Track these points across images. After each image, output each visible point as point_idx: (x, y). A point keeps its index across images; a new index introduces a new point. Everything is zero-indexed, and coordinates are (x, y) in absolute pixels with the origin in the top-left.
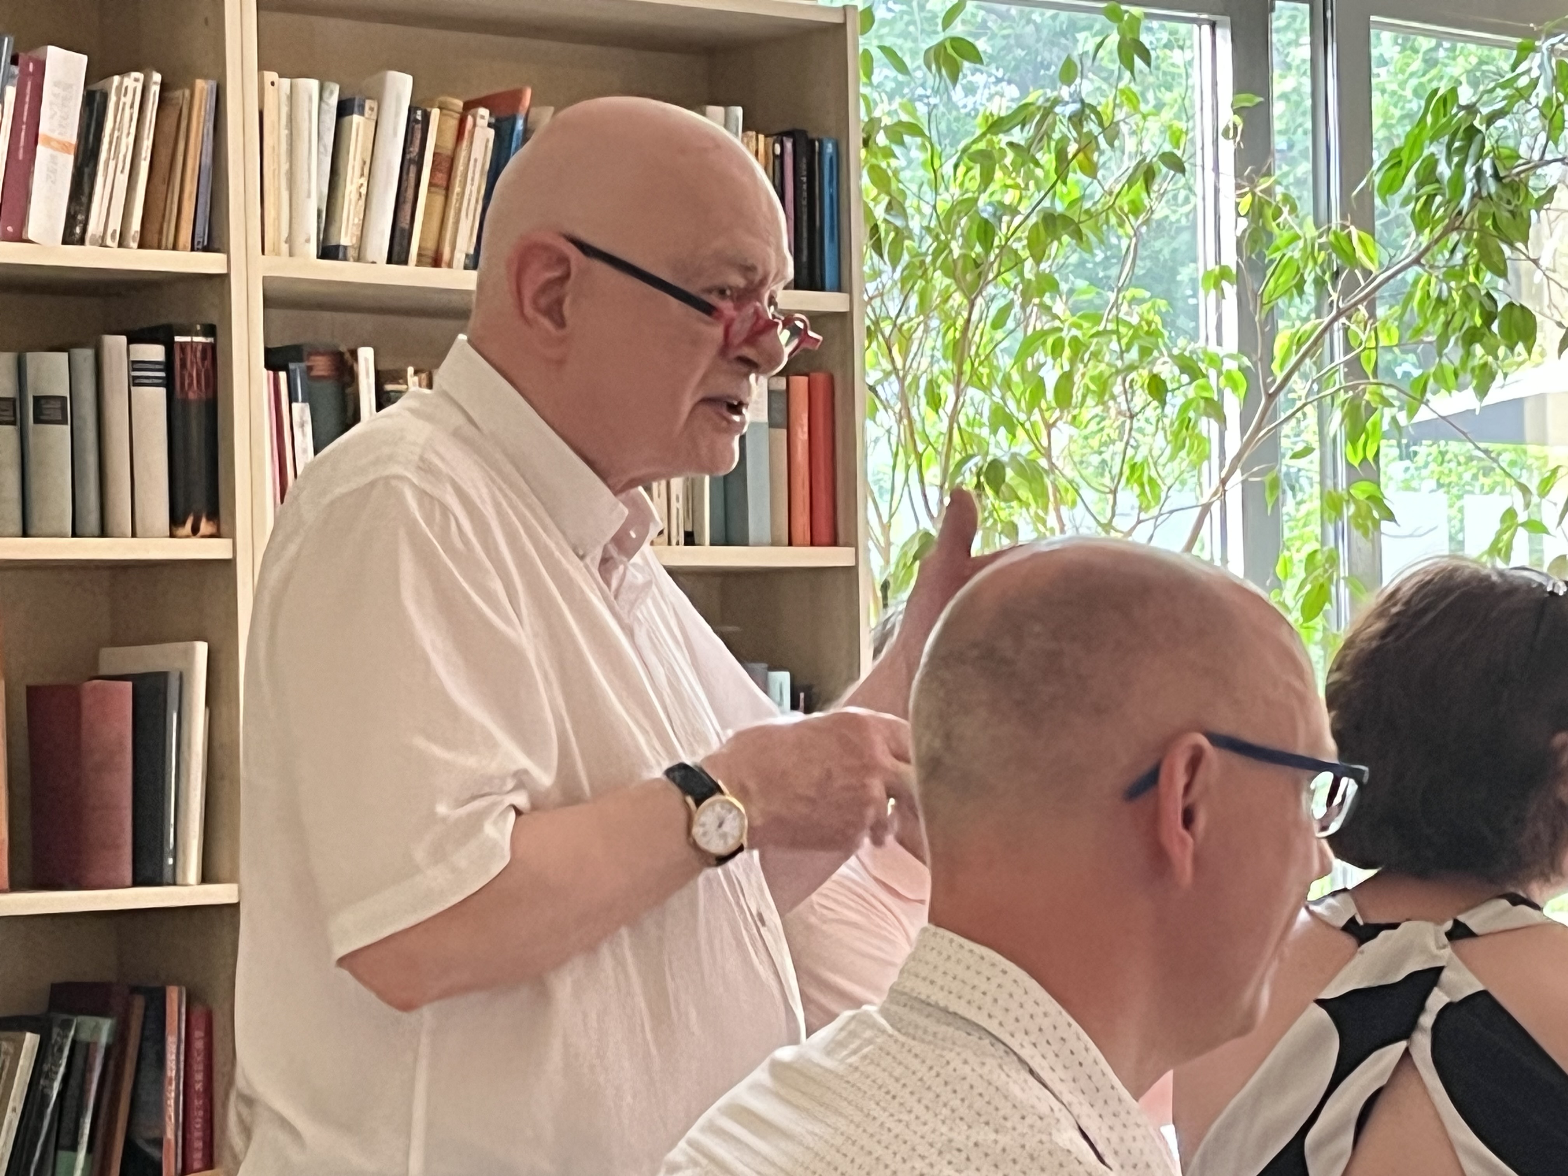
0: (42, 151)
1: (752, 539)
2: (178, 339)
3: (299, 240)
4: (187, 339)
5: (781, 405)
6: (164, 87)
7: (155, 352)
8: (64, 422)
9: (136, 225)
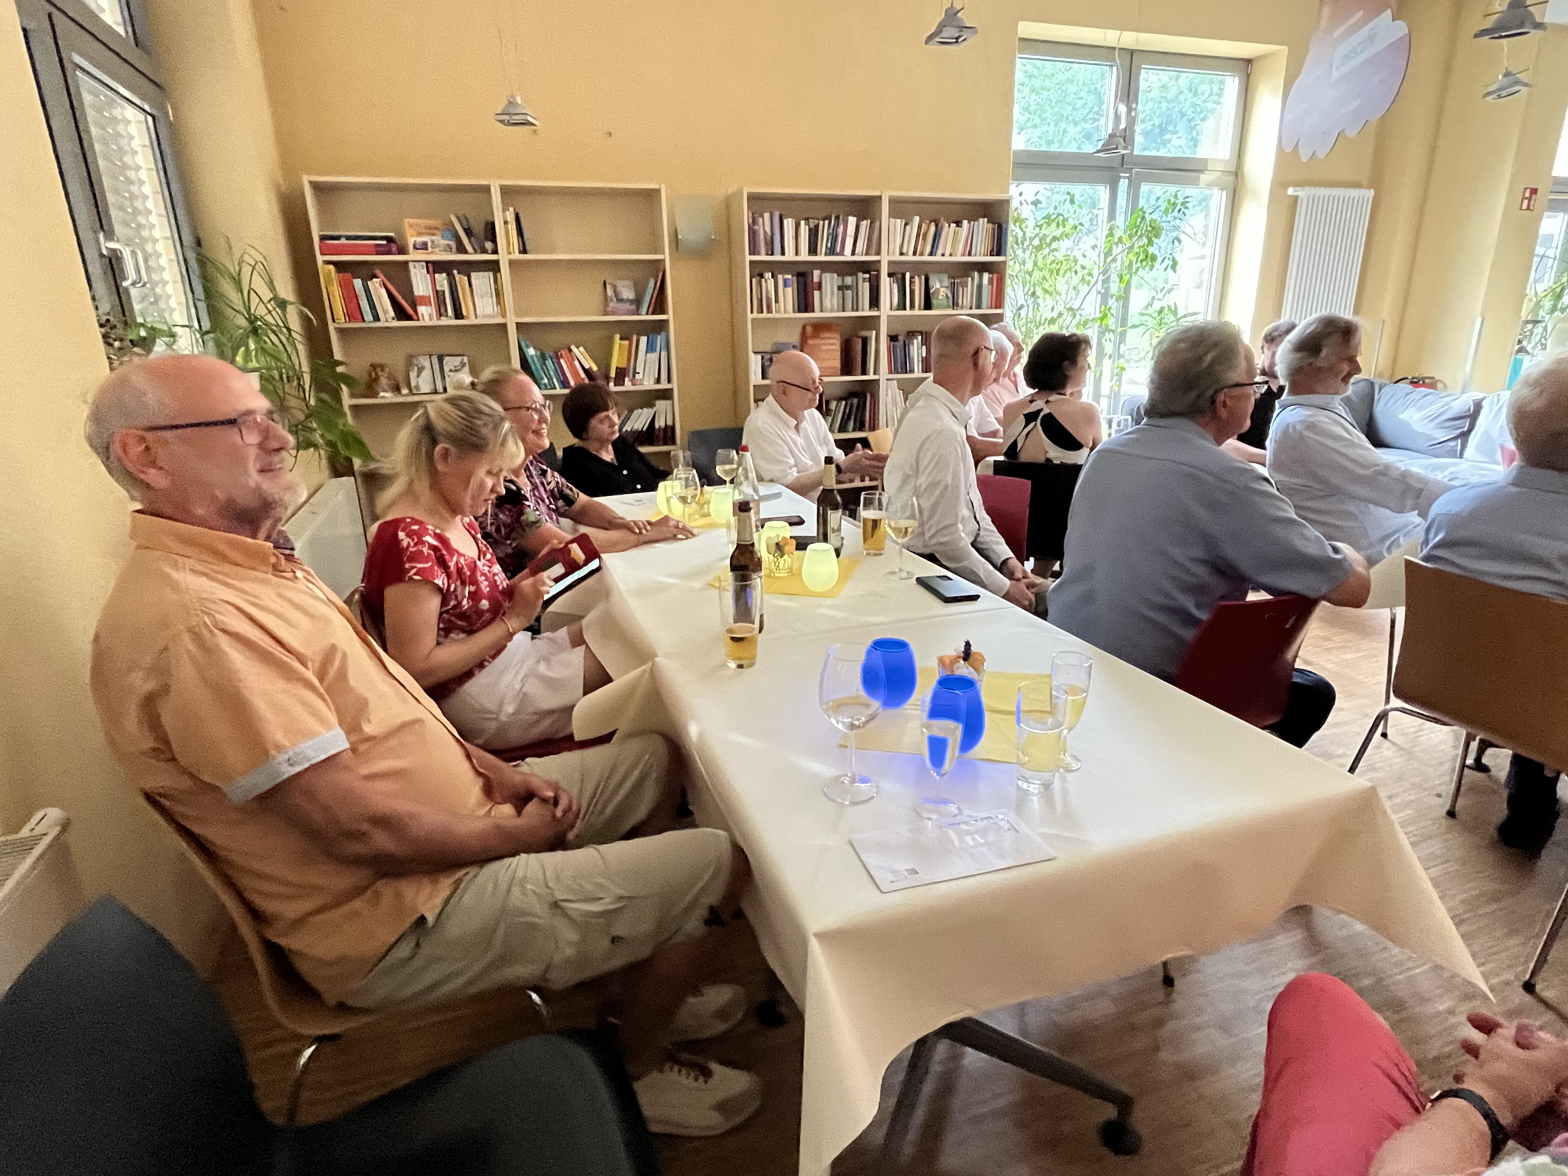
0: (847, 237)
2: (871, 273)
3: (895, 252)
5: (991, 281)
6: (870, 223)
8: (850, 290)
9: (864, 250)
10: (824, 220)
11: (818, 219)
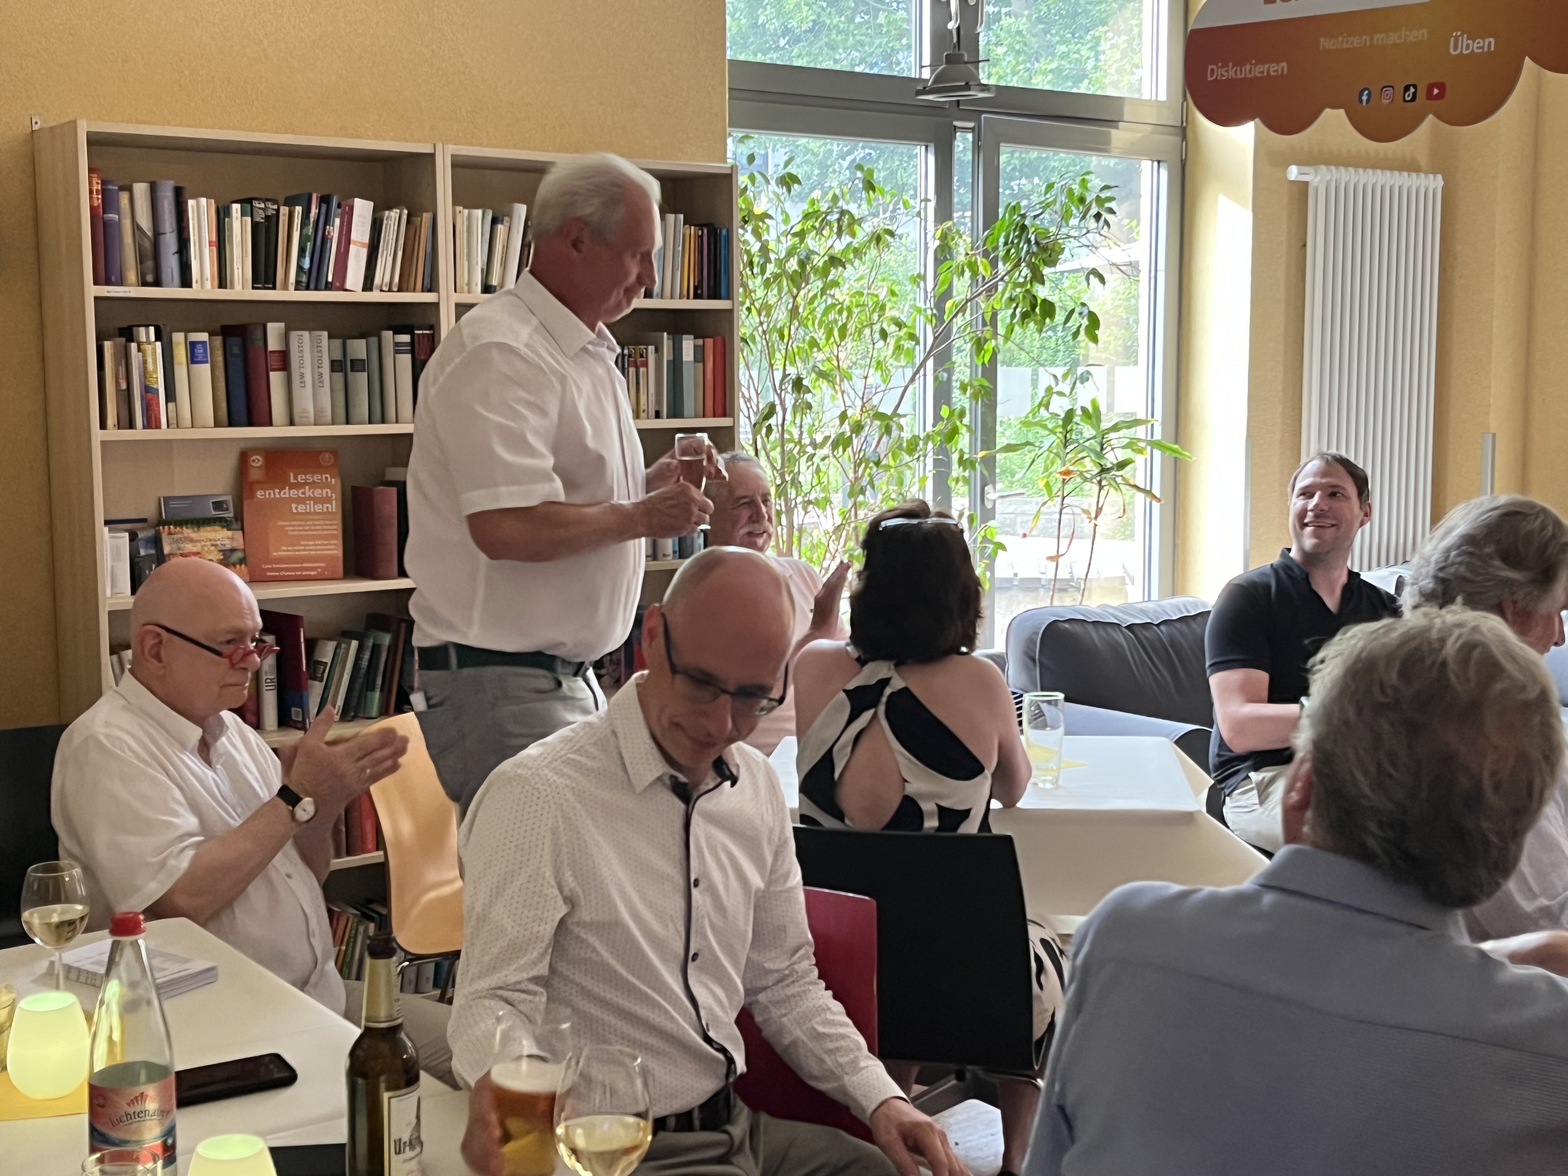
0: (352, 248)
1: (685, 415)
2: (416, 332)
3: (474, 285)
4: (421, 332)
5: (700, 351)
6: (409, 215)
7: (406, 338)
8: (364, 371)
9: (396, 279)
10: (291, 202)
11: (275, 202)
